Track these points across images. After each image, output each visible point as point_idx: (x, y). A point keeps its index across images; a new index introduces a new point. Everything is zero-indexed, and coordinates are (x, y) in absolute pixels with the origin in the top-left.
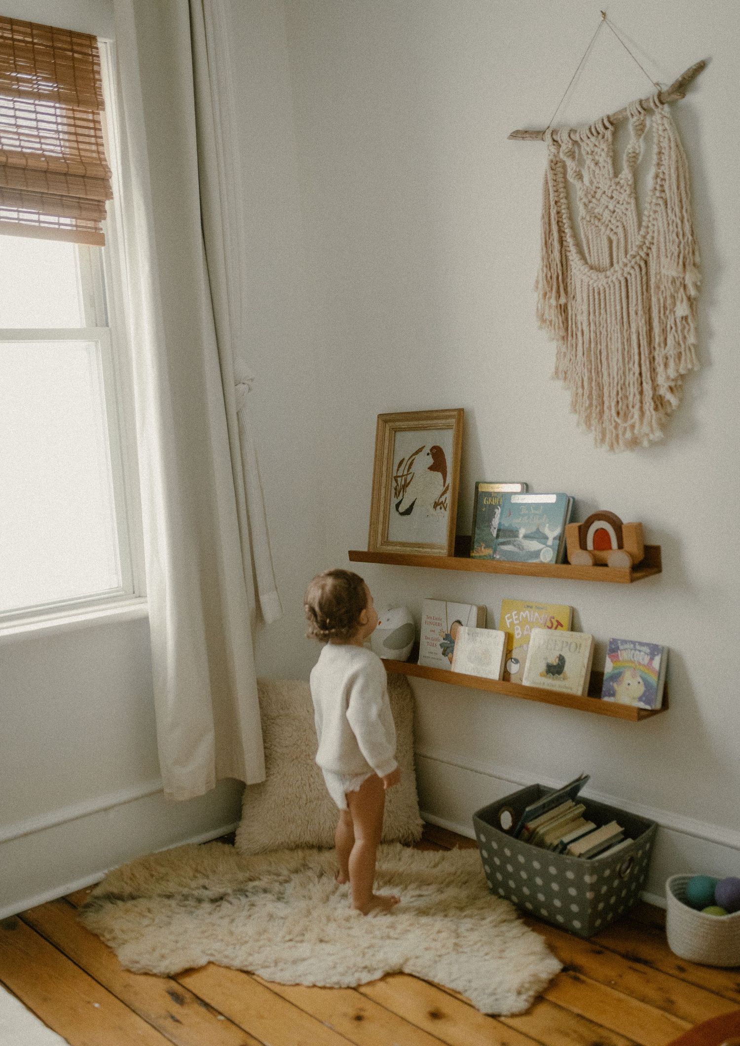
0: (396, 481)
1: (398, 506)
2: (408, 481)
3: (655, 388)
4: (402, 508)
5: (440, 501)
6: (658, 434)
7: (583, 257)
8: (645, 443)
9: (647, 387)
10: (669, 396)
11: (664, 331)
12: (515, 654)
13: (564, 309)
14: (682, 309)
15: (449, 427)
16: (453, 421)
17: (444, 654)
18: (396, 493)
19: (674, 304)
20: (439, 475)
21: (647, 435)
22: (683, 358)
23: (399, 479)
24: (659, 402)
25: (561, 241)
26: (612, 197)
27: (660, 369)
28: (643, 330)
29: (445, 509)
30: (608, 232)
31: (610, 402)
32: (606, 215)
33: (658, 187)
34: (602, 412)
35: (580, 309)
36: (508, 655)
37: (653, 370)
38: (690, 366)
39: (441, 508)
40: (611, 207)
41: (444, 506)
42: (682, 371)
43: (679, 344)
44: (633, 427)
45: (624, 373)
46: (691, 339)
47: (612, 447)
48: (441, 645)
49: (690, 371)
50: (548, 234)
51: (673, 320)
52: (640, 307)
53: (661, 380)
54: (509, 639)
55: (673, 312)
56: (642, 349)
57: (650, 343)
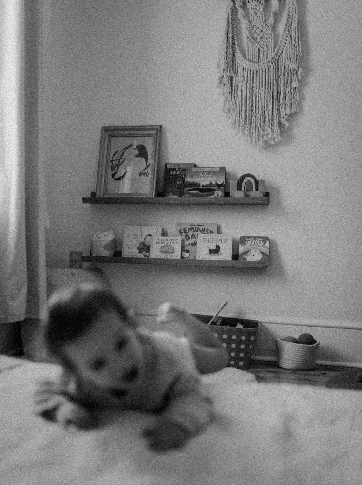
0: (112, 163)
1: (113, 175)
2: (121, 162)
3: (279, 118)
4: (117, 176)
5: (144, 172)
6: (279, 138)
7: (244, 56)
9: (276, 117)
11: (285, 93)
12: (187, 248)
13: (231, 79)
14: (295, 84)
15: (149, 136)
16: (155, 132)
17: (139, 252)
18: (112, 169)
19: (291, 82)
20: (143, 159)
21: (274, 139)
22: (293, 106)
23: (114, 162)
26: (262, 31)
27: (282, 110)
29: (147, 176)
30: (259, 46)
32: (259, 38)
33: (287, 30)
36: (183, 248)
37: (278, 110)
38: (295, 110)
39: (144, 176)
40: (261, 35)
41: (146, 175)
42: (293, 112)
43: (292, 100)
44: (267, 135)
47: (255, 144)
48: (138, 248)
49: (296, 112)
51: (290, 89)
53: (283, 114)
55: (290, 85)
56: (274, 100)
57: (277, 98)
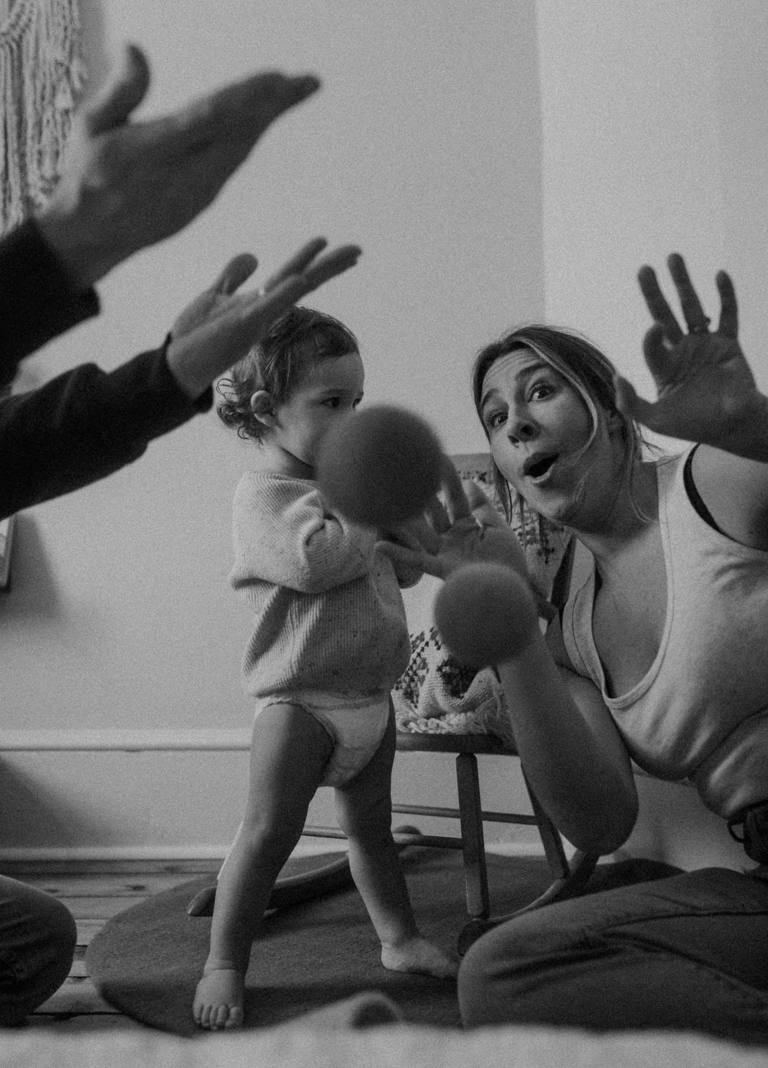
3: (25, 186)
9: (15, 186)
10: (39, 198)
11: (39, 124)
14: (63, 101)
19: (54, 95)
24: (29, 204)
27: (32, 167)
28: (13, 120)
37: (23, 168)
43: (56, 140)
51: (51, 113)
53: (33, 177)
55: (52, 103)
56: (9, 140)
57: (21, 135)
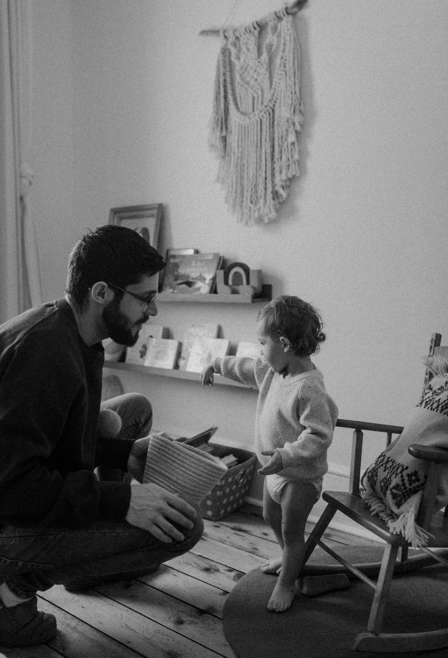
3: (274, 186)
6: (273, 214)
7: (238, 108)
8: (266, 221)
9: (269, 186)
10: (281, 192)
11: (281, 152)
12: (183, 355)
13: (224, 139)
14: (292, 138)
15: (152, 216)
16: (155, 212)
17: (140, 356)
19: (287, 135)
21: (267, 215)
22: (291, 168)
24: (276, 195)
25: (226, 97)
26: (256, 71)
27: (277, 175)
28: (269, 151)
30: (252, 92)
31: (247, 195)
32: (252, 82)
33: (283, 65)
34: (242, 201)
35: (233, 139)
36: (179, 355)
37: (273, 175)
38: (294, 173)
40: (255, 77)
42: (290, 176)
43: (289, 160)
44: (259, 209)
45: (257, 178)
46: (296, 157)
47: (247, 223)
48: (140, 352)
49: (294, 176)
50: (218, 93)
51: (286, 145)
52: (268, 137)
53: (277, 181)
54: (180, 345)
55: (287, 140)
56: (267, 162)
57: (272, 159)
